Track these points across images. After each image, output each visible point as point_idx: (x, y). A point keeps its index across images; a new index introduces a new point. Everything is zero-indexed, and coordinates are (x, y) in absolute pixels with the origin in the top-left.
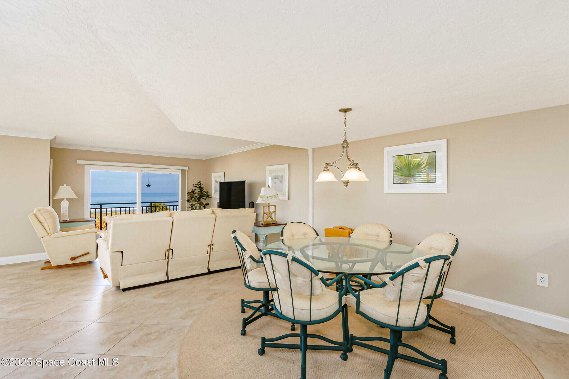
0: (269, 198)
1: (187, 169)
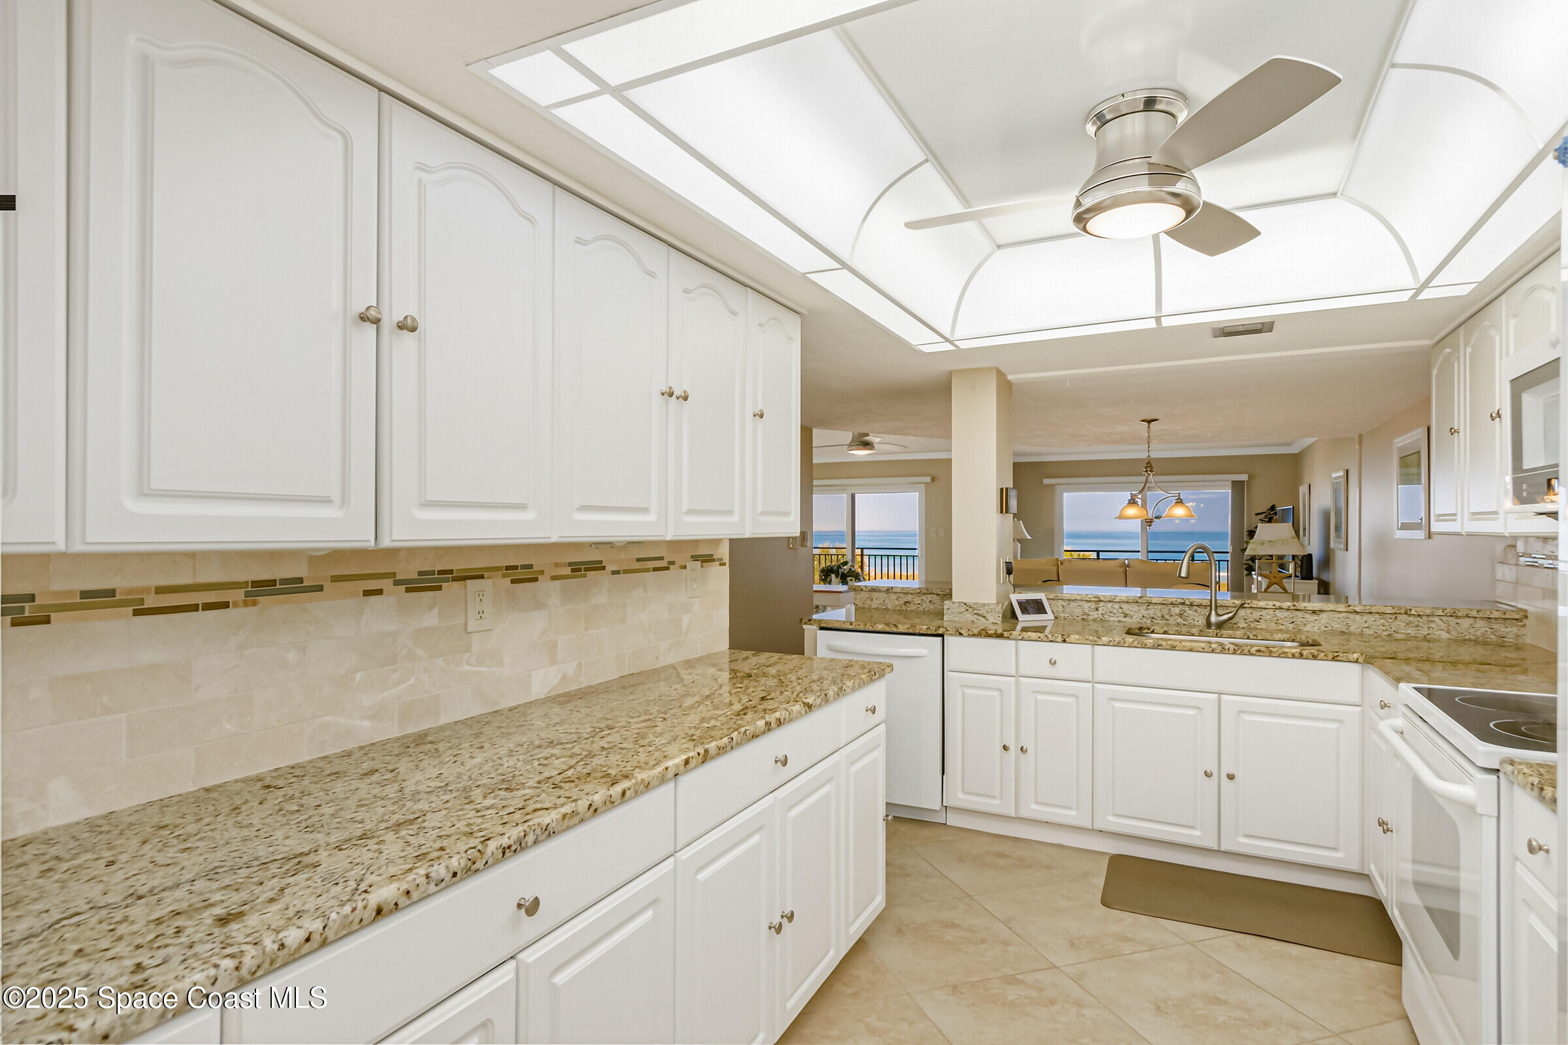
1: (1247, 479)
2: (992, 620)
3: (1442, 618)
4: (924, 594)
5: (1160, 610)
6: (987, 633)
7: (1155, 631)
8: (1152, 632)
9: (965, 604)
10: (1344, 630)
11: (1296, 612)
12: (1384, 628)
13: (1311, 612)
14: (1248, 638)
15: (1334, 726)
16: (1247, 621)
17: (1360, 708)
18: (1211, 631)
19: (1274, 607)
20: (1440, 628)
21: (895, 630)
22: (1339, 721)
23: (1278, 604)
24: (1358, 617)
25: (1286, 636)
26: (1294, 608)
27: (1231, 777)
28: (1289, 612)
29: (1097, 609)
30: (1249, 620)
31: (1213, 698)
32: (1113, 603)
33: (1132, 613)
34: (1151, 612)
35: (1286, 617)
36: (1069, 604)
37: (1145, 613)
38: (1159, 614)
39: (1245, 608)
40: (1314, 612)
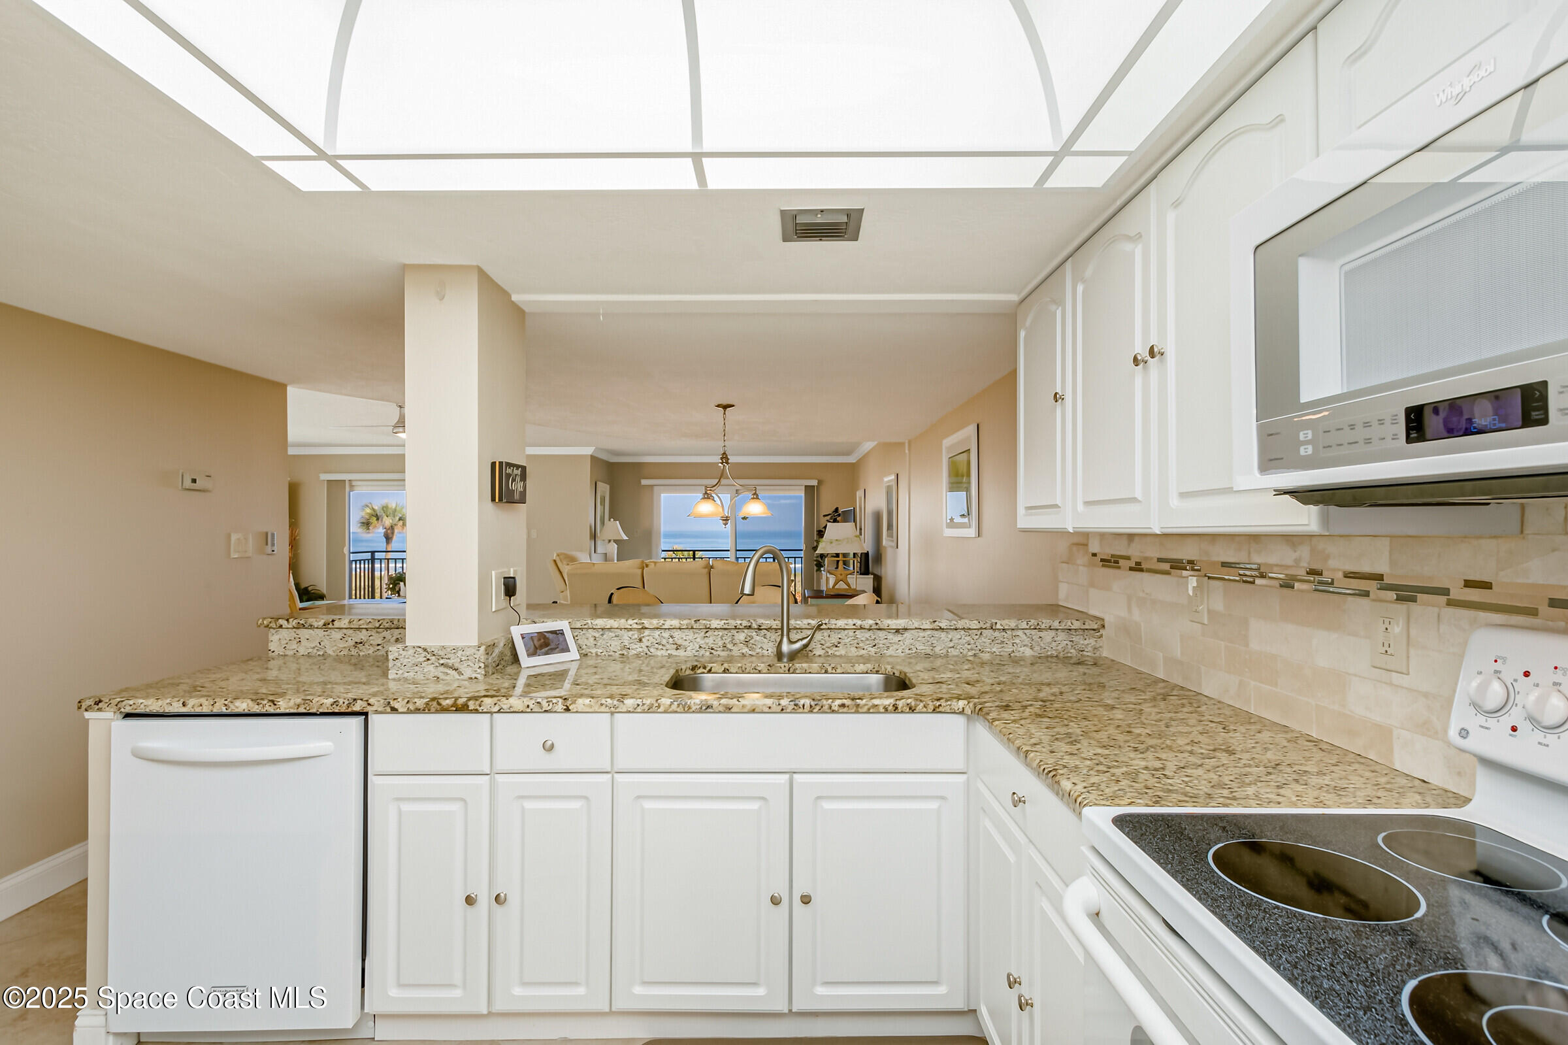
1: (817, 485)
2: (468, 673)
3: (1026, 631)
4: (387, 629)
5: (721, 637)
6: (439, 704)
7: (713, 670)
8: (710, 671)
9: (425, 650)
10: (929, 651)
11: (879, 632)
12: (969, 647)
13: (894, 631)
14: (826, 672)
15: (933, 805)
16: (824, 647)
17: (964, 777)
18: (782, 665)
19: (854, 627)
20: (1024, 643)
21: (271, 710)
22: (943, 798)
23: (859, 623)
24: (943, 635)
25: (869, 666)
26: (877, 627)
27: (806, 900)
28: (870, 633)
29: (640, 640)
30: (827, 645)
31: (783, 781)
32: (662, 631)
33: (686, 643)
34: (710, 641)
35: (867, 639)
36: (602, 635)
37: (703, 642)
38: (721, 643)
39: (822, 629)
40: (897, 631)
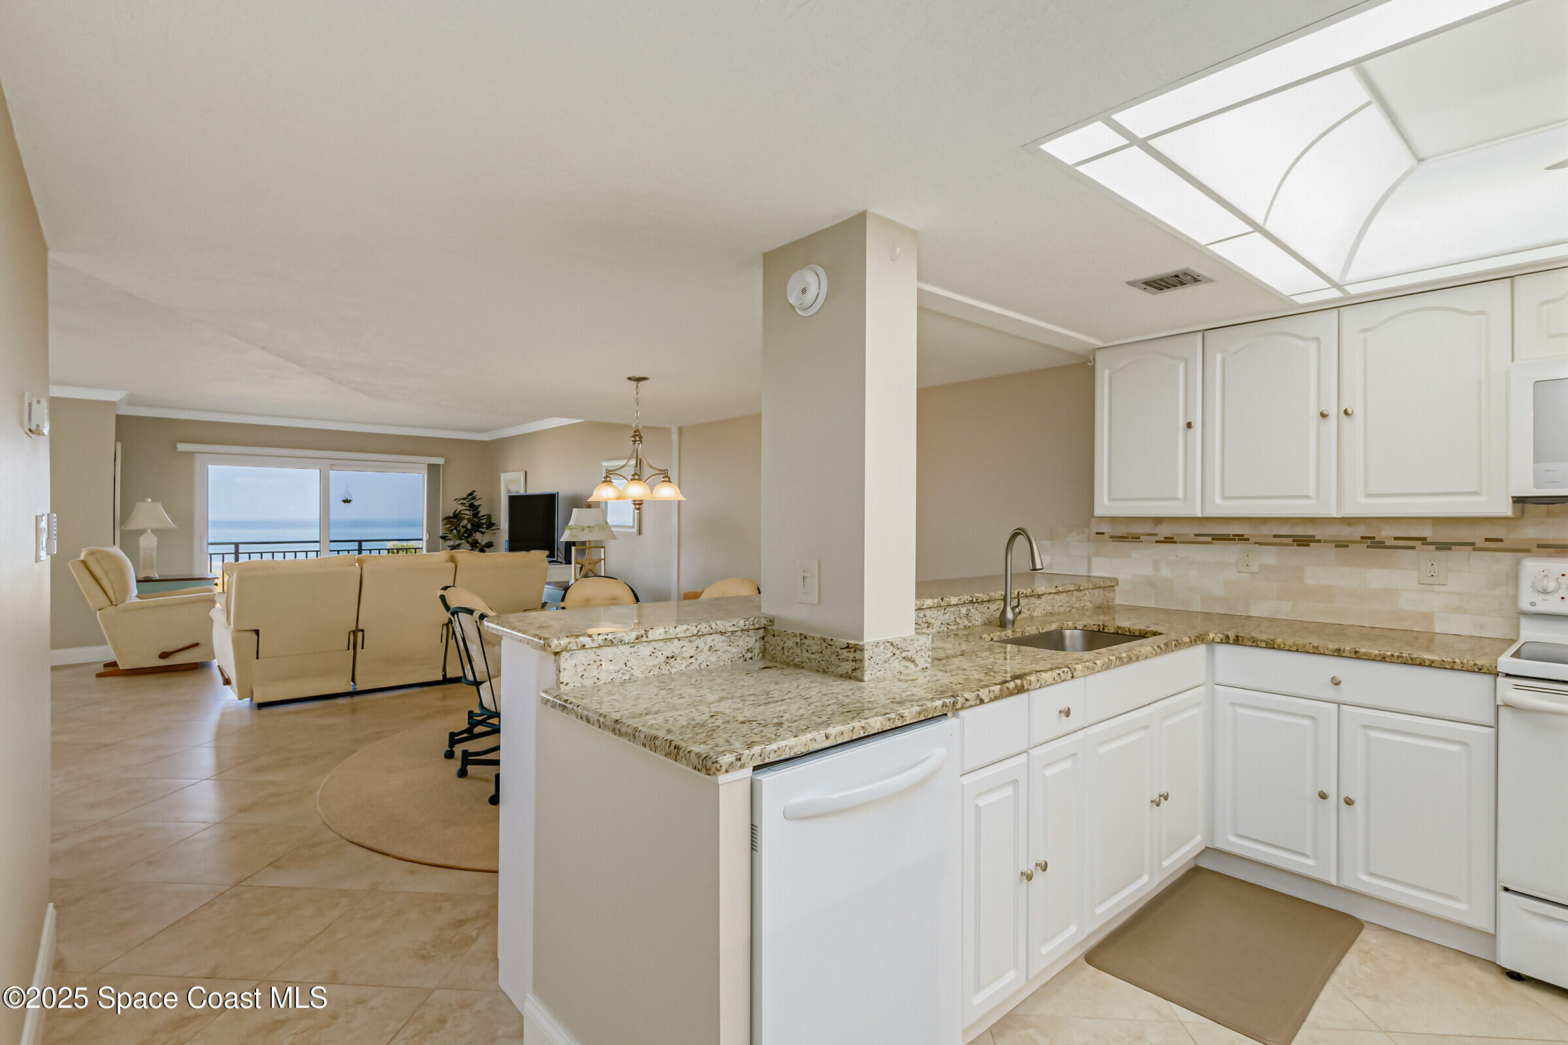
0: (585, 531)
1: (443, 463)
17: (1205, 687)
